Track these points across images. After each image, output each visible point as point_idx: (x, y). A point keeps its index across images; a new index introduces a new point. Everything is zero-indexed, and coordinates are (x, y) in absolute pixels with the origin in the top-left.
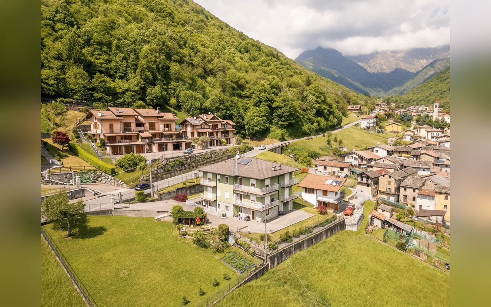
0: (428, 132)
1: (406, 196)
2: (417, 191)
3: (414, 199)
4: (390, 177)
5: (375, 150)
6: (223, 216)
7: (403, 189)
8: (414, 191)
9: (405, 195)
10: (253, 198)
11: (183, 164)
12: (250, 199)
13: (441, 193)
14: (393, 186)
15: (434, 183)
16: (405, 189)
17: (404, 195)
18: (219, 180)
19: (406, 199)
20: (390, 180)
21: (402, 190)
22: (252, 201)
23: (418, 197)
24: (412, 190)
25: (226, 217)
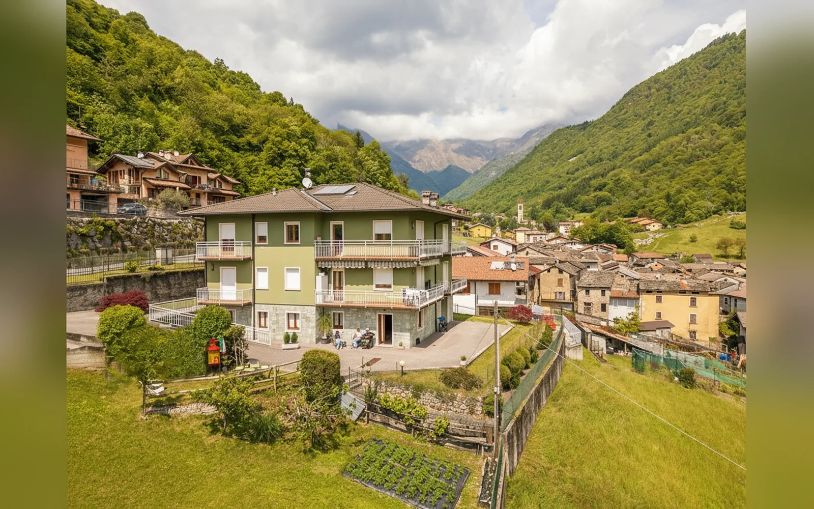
0: (529, 235)
1: (589, 304)
2: (608, 293)
3: (604, 308)
4: (561, 271)
5: (492, 244)
6: (287, 342)
7: (584, 292)
8: (603, 293)
9: (589, 302)
10: (383, 276)
11: (117, 237)
12: (371, 282)
13: (649, 292)
14: (567, 288)
15: (627, 278)
16: (587, 292)
17: (585, 304)
18: (262, 239)
19: (589, 309)
20: (560, 276)
21: (581, 294)
22: (377, 286)
23: (610, 304)
24: (599, 292)
25: (295, 346)
